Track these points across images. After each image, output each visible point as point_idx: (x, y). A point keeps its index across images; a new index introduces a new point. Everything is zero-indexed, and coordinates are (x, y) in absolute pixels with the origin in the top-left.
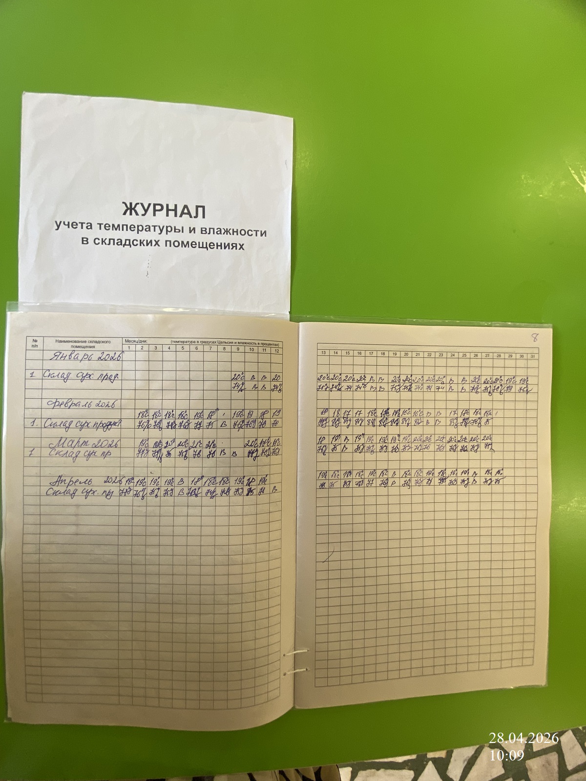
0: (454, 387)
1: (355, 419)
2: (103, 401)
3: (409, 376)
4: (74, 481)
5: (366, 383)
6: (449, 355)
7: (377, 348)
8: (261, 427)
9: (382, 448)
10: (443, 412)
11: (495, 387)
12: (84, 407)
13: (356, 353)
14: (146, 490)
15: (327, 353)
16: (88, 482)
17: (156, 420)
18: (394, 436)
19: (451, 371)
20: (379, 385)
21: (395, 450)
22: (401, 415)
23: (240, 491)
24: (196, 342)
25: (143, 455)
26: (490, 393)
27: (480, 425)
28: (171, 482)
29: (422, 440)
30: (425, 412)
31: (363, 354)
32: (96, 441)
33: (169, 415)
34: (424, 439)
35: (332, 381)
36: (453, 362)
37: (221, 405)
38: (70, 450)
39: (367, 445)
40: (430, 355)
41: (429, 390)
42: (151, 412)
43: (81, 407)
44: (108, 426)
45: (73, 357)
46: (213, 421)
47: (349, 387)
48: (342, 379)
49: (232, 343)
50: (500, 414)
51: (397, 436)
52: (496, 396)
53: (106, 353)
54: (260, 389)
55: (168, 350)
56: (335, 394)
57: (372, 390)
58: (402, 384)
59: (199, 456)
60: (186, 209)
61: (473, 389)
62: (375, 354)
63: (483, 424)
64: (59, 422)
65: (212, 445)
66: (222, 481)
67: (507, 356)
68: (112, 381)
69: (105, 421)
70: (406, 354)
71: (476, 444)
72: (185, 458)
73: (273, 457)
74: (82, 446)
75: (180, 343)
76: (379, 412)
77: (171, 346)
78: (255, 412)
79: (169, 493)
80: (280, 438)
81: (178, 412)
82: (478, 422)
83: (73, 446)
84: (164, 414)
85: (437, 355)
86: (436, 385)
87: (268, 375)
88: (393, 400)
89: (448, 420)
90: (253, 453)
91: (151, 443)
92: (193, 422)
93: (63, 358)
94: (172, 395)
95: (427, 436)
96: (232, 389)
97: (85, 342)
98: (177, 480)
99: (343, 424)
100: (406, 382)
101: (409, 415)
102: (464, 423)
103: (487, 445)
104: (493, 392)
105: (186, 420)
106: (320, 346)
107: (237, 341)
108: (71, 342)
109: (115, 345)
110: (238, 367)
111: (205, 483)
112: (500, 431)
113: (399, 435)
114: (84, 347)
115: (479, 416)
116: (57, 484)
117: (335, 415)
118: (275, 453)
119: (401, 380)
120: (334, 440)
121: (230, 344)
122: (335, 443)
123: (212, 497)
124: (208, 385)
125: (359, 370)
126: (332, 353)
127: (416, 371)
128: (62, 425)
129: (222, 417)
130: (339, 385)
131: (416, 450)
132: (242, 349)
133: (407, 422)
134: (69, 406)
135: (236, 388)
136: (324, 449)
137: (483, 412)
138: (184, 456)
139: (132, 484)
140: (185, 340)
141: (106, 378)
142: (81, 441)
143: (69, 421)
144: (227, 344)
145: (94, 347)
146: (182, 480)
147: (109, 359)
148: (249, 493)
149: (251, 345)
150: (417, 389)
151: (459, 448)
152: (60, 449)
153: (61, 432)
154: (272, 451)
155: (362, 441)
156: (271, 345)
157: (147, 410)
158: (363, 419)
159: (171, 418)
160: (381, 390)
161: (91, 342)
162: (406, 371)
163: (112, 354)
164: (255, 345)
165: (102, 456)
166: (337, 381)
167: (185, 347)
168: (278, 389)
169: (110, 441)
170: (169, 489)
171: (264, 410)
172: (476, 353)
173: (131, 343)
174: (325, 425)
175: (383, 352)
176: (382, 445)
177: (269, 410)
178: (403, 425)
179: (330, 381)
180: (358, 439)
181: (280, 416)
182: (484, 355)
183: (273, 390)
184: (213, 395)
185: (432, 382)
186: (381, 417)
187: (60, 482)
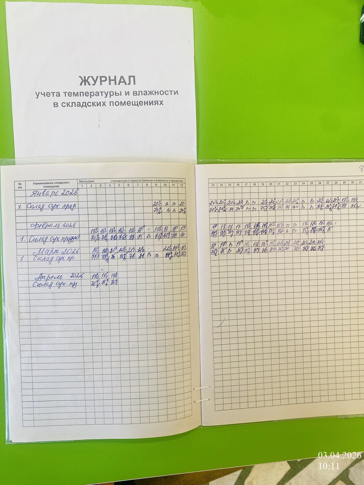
0: (305, 206)
1: (236, 230)
2: (67, 223)
3: (273, 199)
4: (51, 277)
5: (243, 206)
6: (301, 183)
7: (250, 180)
8: (174, 237)
9: (255, 250)
10: (298, 223)
11: (334, 205)
12: (55, 227)
13: (235, 185)
14: (99, 281)
15: (216, 186)
16: (60, 277)
17: (103, 234)
18: (264, 241)
19: (304, 195)
21: (264, 251)
22: (268, 227)
24: (128, 181)
25: (96, 258)
26: (330, 209)
27: (324, 232)
28: (115, 275)
29: (283, 244)
30: (285, 224)
31: (240, 185)
32: (64, 250)
33: (112, 231)
34: (285, 243)
35: (220, 205)
36: (304, 188)
37: (147, 223)
38: (47, 256)
39: (245, 248)
40: (287, 184)
41: (287, 209)
42: (100, 230)
43: (53, 227)
44: (71, 239)
45: (45, 194)
46: (141, 234)
47: (231, 209)
48: (227, 203)
49: (152, 180)
50: (338, 223)
51: (266, 241)
52: (335, 211)
53: (67, 190)
54: (171, 211)
55: (109, 187)
56: (222, 214)
57: (248, 210)
58: (268, 205)
59: (133, 257)
61: (318, 207)
62: (248, 185)
63: (326, 231)
64: (39, 238)
65: (142, 250)
67: (342, 182)
68: (72, 209)
69: (69, 236)
70: (271, 184)
71: (321, 245)
72: (125, 259)
73: (182, 258)
74: (55, 254)
75: (117, 182)
76: (252, 226)
77: (111, 184)
78: (169, 227)
79: (115, 282)
80: (186, 245)
81: (118, 229)
82: (323, 230)
83: (48, 254)
84: (108, 231)
85: (293, 184)
86: (293, 205)
87: (176, 202)
88: (263, 217)
89: (302, 229)
90: (169, 254)
91: (101, 250)
92: (129, 235)
94: (113, 217)
95: (287, 240)
96: (154, 212)
98: (120, 274)
99: (228, 234)
100: (271, 203)
101: (274, 227)
102: (312, 231)
104: (333, 208)
105: (123, 234)
106: (210, 181)
107: (155, 179)
108: (44, 183)
109: (73, 185)
110: (157, 197)
112: (338, 235)
114: (52, 187)
115: (323, 225)
116: (39, 280)
117: (223, 229)
118: (183, 254)
119: (268, 202)
120: (222, 245)
121: (151, 182)
122: (223, 247)
124: (137, 210)
125: (238, 197)
126: (219, 185)
127: (279, 195)
128: (41, 240)
129: (148, 231)
130: (225, 207)
131: (280, 251)
132: (159, 185)
133: (273, 232)
134: (45, 227)
135: (156, 211)
136: (215, 251)
137: (326, 222)
138: (123, 258)
140: (120, 179)
141: (66, 207)
142: (54, 250)
143: (45, 237)
144: (149, 182)
145: (59, 186)
147: (69, 194)
149: (164, 182)
150: (279, 209)
151: (310, 248)
152: (40, 256)
153: (40, 245)
154: (181, 254)
155: (241, 245)
156: (178, 181)
157: (97, 228)
158: (242, 230)
159: (114, 232)
160: (254, 210)
161: (56, 183)
162: (271, 196)
163: (71, 191)
164: (167, 182)
165: (68, 260)
166: (223, 204)
167: (120, 184)
168: (183, 211)
169: (73, 249)
170: (115, 280)
171: (175, 226)
172: (320, 182)
173: (83, 183)
174: (215, 235)
175: (254, 183)
176: (255, 248)
177: (178, 226)
178: (269, 234)
179: (218, 205)
180: (238, 244)
181: (186, 230)
182: (325, 182)
183: (180, 212)
184: (141, 216)
185: (289, 203)
186: (254, 228)
187: (42, 278)
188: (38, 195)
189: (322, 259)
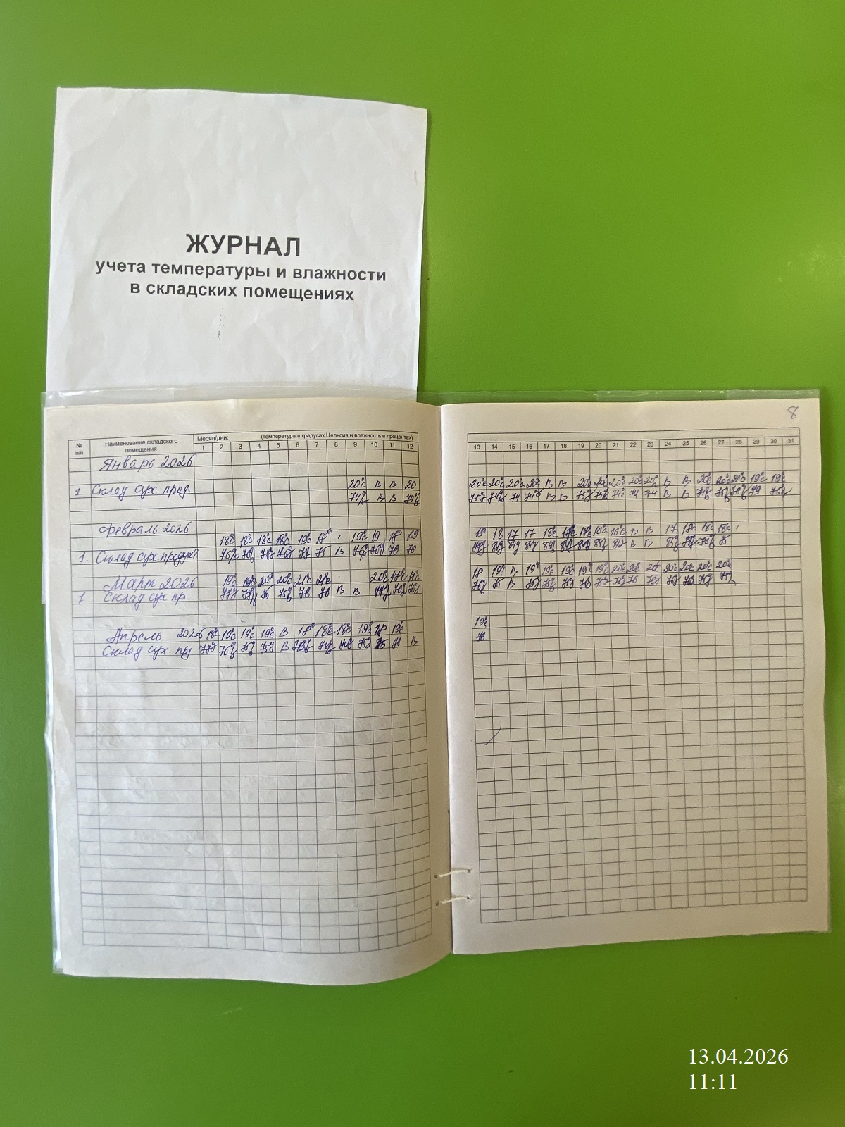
0: (672, 490)
1: (525, 541)
2: (172, 524)
3: (604, 478)
4: (138, 637)
5: (540, 490)
6: (663, 444)
7: (556, 437)
8: (392, 554)
9: (566, 582)
10: (656, 528)
11: (734, 488)
12: (148, 533)
13: (524, 446)
14: (236, 644)
15: (483, 448)
16: (155, 637)
17: (245, 548)
18: (584, 564)
19: (668, 467)
20: (558, 492)
21: (584, 584)
22: (592, 533)
23: (367, 642)
24: (296, 436)
25: (230, 596)
26: (726, 497)
28: (269, 633)
29: (625, 570)
30: (629, 528)
31: (535, 447)
32: (164, 580)
33: (263, 540)
34: (629, 569)
35: (491, 487)
36: (668, 454)
37: (336, 523)
38: (131, 593)
39: (544, 579)
40: (633, 445)
41: (634, 497)
42: (239, 537)
43: (143, 533)
44: (180, 558)
45: (128, 465)
46: (324, 546)
47: (516, 496)
48: (506, 485)
49: (347, 435)
50: (743, 528)
51: (587, 565)
52: (736, 501)
53: (172, 457)
54: (388, 500)
56: (496, 507)
57: (550, 499)
58: (593, 490)
59: (307, 595)
60: (273, 243)
61: (700, 493)
62: (552, 446)
63: (716, 543)
64: (115, 555)
65: (325, 580)
66: (341, 630)
67: (751, 442)
68: (182, 495)
69: (177, 552)
70: (599, 445)
71: (706, 574)
72: (289, 600)
73: (410, 597)
74: (147, 588)
75: (274, 439)
76: (559, 534)
77: (262, 444)
78: (383, 532)
79: (268, 648)
80: (420, 571)
81: (276, 536)
82: (709, 541)
83: (135, 587)
84: (256, 541)
85: (645, 444)
86: (645, 489)
87: (398, 481)
88: (582, 513)
89: (664, 539)
90: (382, 590)
91: (240, 581)
92: (297, 549)
93: (117, 466)
94: (266, 511)
95: (632, 563)
96: (350, 501)
97: (143, 443)
98: (279, 630)
100: (600, 486)
101: (605, 534)
102: (687, 543)
103: (724, 575)
104: (731, 495)
105: (286, 548)
106: (472, 438)
107: (354, 433)
108: (126, 443)
109: (185, 445)
110: (356, 470)
111: (318, 633)
112: (743, 552)
113: (590, 564)
114: (142, 450)
115: (710, 532)
116: (115, 641)
117: (497, 537)
118: (413, 590)
119: (592, 483)
120: (496, 572)
121: (344, 438)
122: (497, 576)
123: (327, 652)
124: (315, 496)
125: (529, 471)
126: (489, 447)
127: (615, 469)
128: (119, 560)
129: (338, 541)
130: (501, 493)
131: (617, 584)
132: (360, 444)
133: (602, 545)
134: (127, 533)
135: (355, 499)
136: (482, 585)
137: (716, 526)
138: (286, 597)
139: (216, 638)
140: (281, 434)
141: (173, 491)
142: (145, 582)
143: (129, 553)
144: (340, 438)
145: (155, 449)
146: (285, 630)
147: (176, 465)
148: (378, 646)
149: (373, 438)
150: (617, 496)
151: (682, 580)
152: (118, 593)
153: (118, 569)
154: (408, 588)
155: (536, 572)
156: (401, 437)
157: (232, 535)
158: (537, 541)
159: (266, 544)
160: (563, 498)
161: (151, 442)
162: (600, 470)
163: (180, 458)
164: (378, 438)
165: (174, 600)
166: (498, 487)
167: (281, 443)
168: (412, 500)
169: (184, 578)
170: (268, 643)
171: (396, 531)
172: (704, 440)
173: (206, 441)
174: (482, 551)
175: (564, 443)
176: (565, 578)
177: (402, 531)
178: (596, 548)
179: (488, 487)
180: (530, 571)
181: (418, 539)
182: (716, 441)
183: (406, 502)
184: (323, 510)
185: (638, 485)
186: (563, 537)
187: (120, 637)
188: (115, 468)
189: (708, 603)
